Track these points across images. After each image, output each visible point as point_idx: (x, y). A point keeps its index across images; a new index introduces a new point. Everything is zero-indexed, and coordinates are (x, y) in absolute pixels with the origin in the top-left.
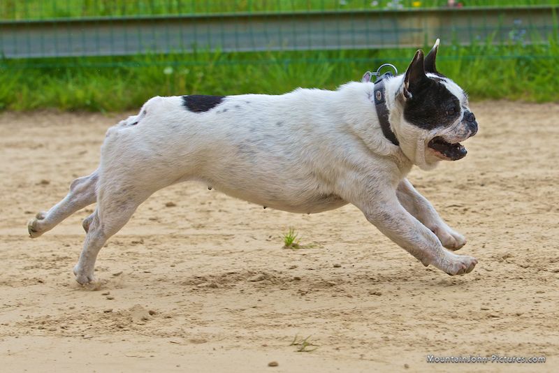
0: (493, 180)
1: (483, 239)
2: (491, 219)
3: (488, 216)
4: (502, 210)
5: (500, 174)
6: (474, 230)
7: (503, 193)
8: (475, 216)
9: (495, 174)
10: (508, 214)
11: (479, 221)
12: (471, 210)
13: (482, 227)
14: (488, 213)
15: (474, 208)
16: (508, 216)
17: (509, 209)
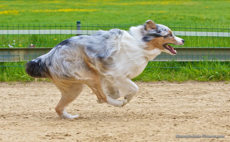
0: (31, 113)
1: (18, 136)
2: (24, 128)
3: (23, 127)
4: (29, 124)
5: (34, 111)
6: (16, 132)
7: (33, 118)
8: (19, 126)
9: (33, 111)
10: (31, 126)
11: (19, 129)
12: (18, 125)
13: (19, 131)
14: (24, 126)
15: (20, 124)
16: (30, 127)
17: (32, 124)
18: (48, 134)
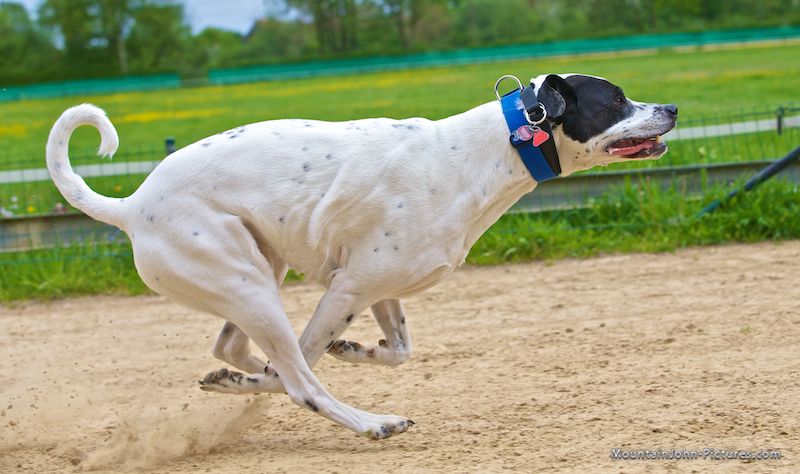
18: (111, 423)
